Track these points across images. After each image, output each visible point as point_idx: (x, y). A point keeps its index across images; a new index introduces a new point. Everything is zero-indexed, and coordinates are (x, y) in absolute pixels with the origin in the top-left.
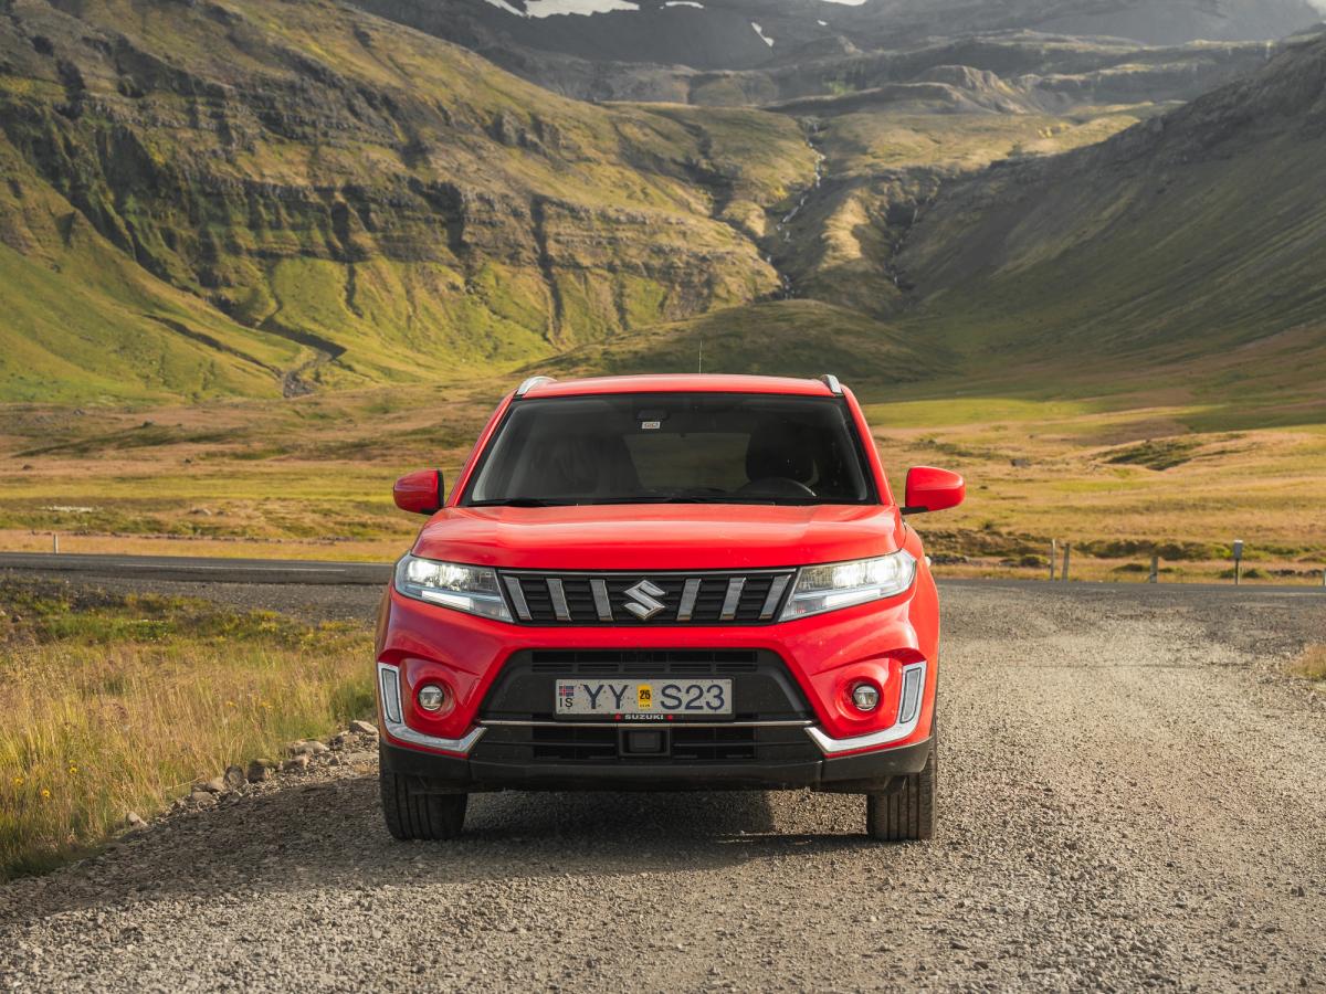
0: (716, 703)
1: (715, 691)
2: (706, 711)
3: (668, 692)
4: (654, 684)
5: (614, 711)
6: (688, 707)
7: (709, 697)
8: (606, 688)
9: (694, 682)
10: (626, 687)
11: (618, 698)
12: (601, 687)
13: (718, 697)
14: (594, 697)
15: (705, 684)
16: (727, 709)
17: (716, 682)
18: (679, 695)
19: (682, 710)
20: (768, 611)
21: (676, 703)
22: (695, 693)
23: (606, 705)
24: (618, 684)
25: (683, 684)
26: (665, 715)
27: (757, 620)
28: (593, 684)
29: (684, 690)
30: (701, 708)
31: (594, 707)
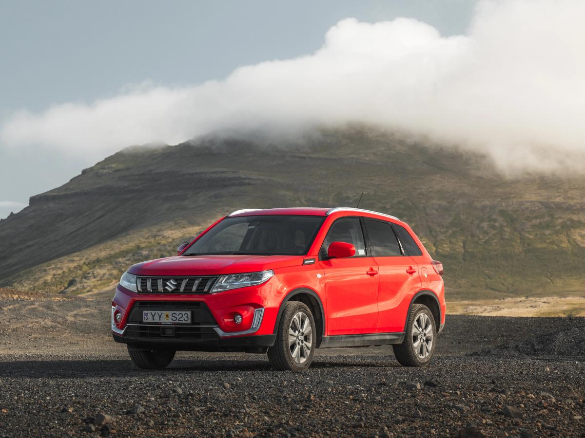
0: (186, 319)
1: (186, 315)
2: (184, 322)
3: (173, 315)
4: (170, 313)
5: (159, 321)
6: (179, 320)
7: (184, 317)
8: (157, 314)
9: (180, 312)
10: (162, 314)
11: (160, 317)
12: (155, 313)
13: (187, 317)
14: (153, 316)
15: (183, 313)
16: (189, 321)
17: (187, 312)
18: (176, 316)
19: (177, 321)
20: (206, 290)
21: (175, 319)
22: (181, 315)
23: (157, 320)
24: (160, 312)
25: (178, 313)
26: (173, 323)
27: (202, 292)
28: (153, 312)
29: (178, 315)
30: (182, 321)
31: (153, 320)
